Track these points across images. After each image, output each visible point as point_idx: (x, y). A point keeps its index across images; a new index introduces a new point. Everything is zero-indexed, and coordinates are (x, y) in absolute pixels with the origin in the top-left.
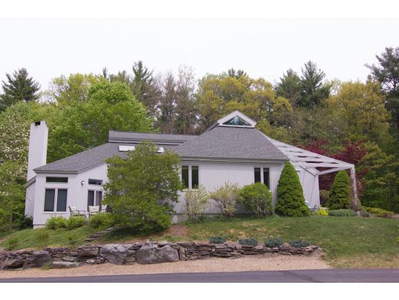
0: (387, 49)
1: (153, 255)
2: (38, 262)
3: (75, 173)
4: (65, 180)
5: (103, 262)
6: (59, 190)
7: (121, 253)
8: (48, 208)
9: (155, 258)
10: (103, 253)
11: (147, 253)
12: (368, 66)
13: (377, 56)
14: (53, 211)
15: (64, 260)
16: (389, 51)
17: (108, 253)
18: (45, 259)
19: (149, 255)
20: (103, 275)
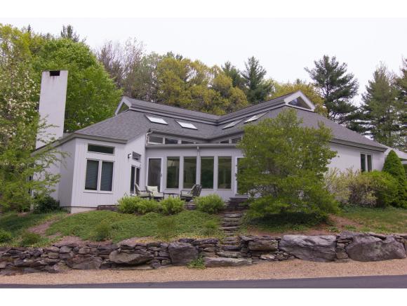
0: (325, 57)
1: (379, 251)
2: (174, 258)
3: (123, 142)
4: (110, 151)
5: (287, 258)
6: (104, 163)
7: (323, 246)
8: (91, 185)
9: (381, 254)
10: (286, 246)
11: (370, 247)
12: (307, 70)
13: (315, 62)
14: (96, 189)
15: (220, 256)
16: (326, 58)
17: (296, 246)
18: (188, 253)
19: (372, 250)
20: (295, 278)
